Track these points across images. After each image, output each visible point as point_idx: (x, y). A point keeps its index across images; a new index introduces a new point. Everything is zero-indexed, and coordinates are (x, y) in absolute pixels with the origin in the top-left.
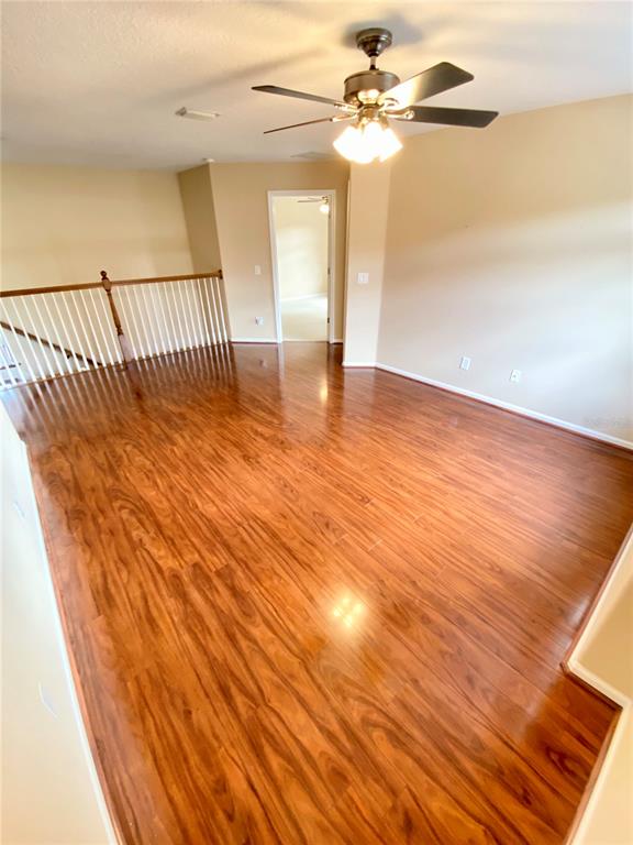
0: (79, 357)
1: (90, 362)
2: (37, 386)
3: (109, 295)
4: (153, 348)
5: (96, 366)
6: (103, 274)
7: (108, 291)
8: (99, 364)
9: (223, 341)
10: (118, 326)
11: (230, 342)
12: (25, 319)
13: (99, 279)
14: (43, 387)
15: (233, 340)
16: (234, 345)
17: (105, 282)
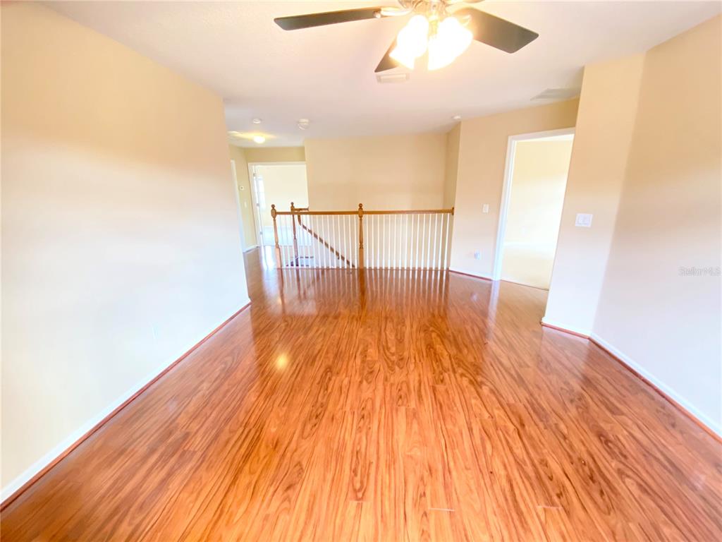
0: (343, 258)
1: (348, 262)
2: (320, 271)
3: (361, 220)
4: (381, 263)
5: (351, 267)
6: (361, 206)
7: (361, 217)
8: (353, 266)
9: (442, 268)
10: (361, 242)
11: (448, 270)
12: (320, 230)
13: (357, 209)
14: (323, 273)
15: (450, 269)
16: (450, 273)
17: (361, 212)
